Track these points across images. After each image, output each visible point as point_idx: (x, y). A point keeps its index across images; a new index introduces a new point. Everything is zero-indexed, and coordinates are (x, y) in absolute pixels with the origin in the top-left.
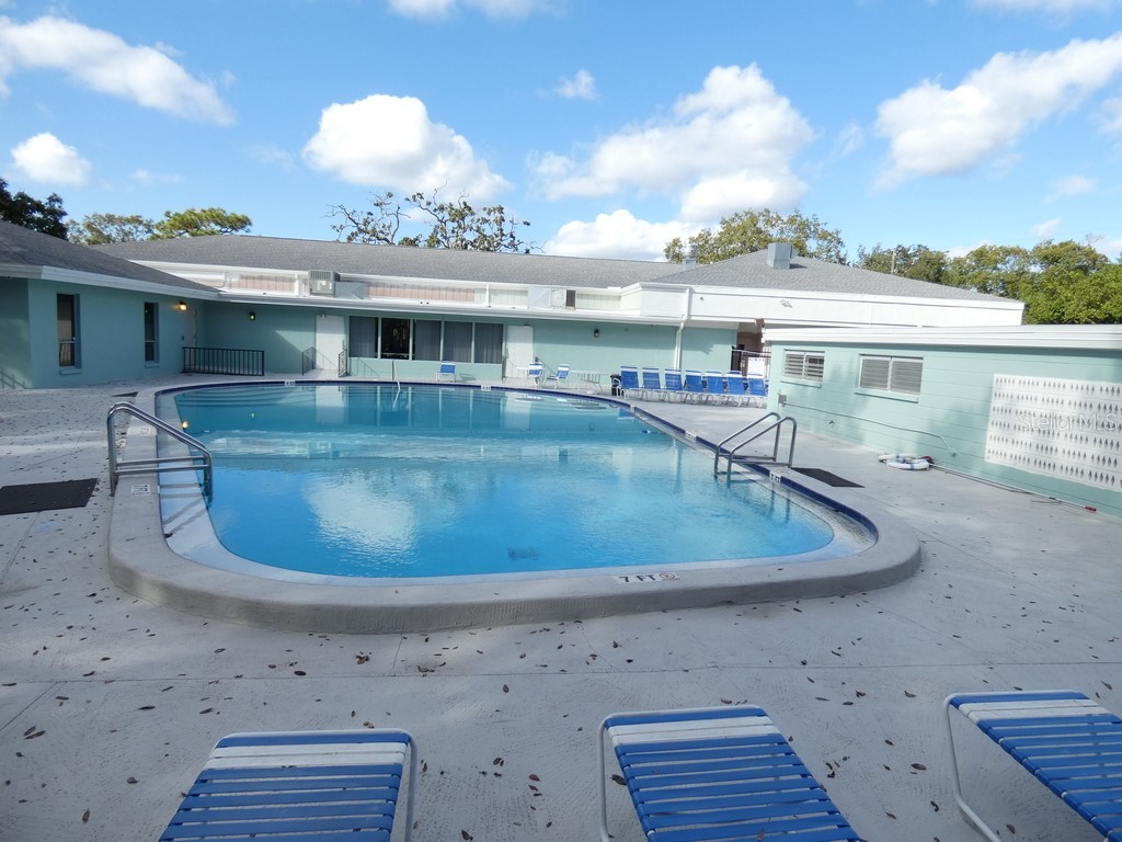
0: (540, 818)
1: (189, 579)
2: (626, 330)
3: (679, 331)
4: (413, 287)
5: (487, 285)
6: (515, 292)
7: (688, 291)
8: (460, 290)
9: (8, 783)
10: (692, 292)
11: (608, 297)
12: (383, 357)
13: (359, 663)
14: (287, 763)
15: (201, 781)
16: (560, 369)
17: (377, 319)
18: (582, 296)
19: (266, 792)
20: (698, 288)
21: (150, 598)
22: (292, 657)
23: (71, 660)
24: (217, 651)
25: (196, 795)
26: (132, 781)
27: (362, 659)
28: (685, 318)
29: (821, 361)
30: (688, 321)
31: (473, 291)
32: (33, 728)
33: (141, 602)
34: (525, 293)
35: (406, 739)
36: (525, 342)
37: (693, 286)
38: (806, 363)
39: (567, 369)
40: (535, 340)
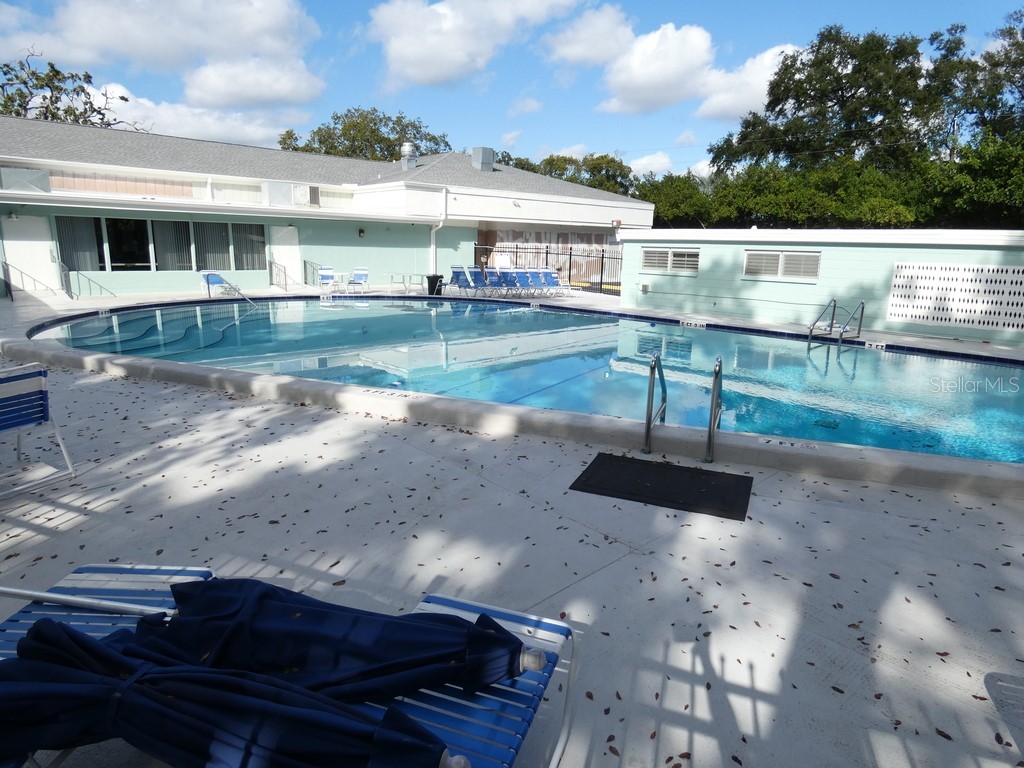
2: (388, 229)
3: (433, 231)
4: (107, 177)
5: (210, 178)
6: (241, 187)
7: (444, 190)
8: (173, 183)
10: (447, 192)
11: (341, 195)
12: (114, 269)
16: (356, 272)
17: (97, 221)
18: (328, 194)
20: (452, 189)
28: (443, 217)
29: (696, 255)
30: (446, 220)
31: (190, 184)
34: (257, 189)
36: (290, 244)
37: (449, 187)
38: (670, 258)
39: (366, 272)
40: (301, 242)
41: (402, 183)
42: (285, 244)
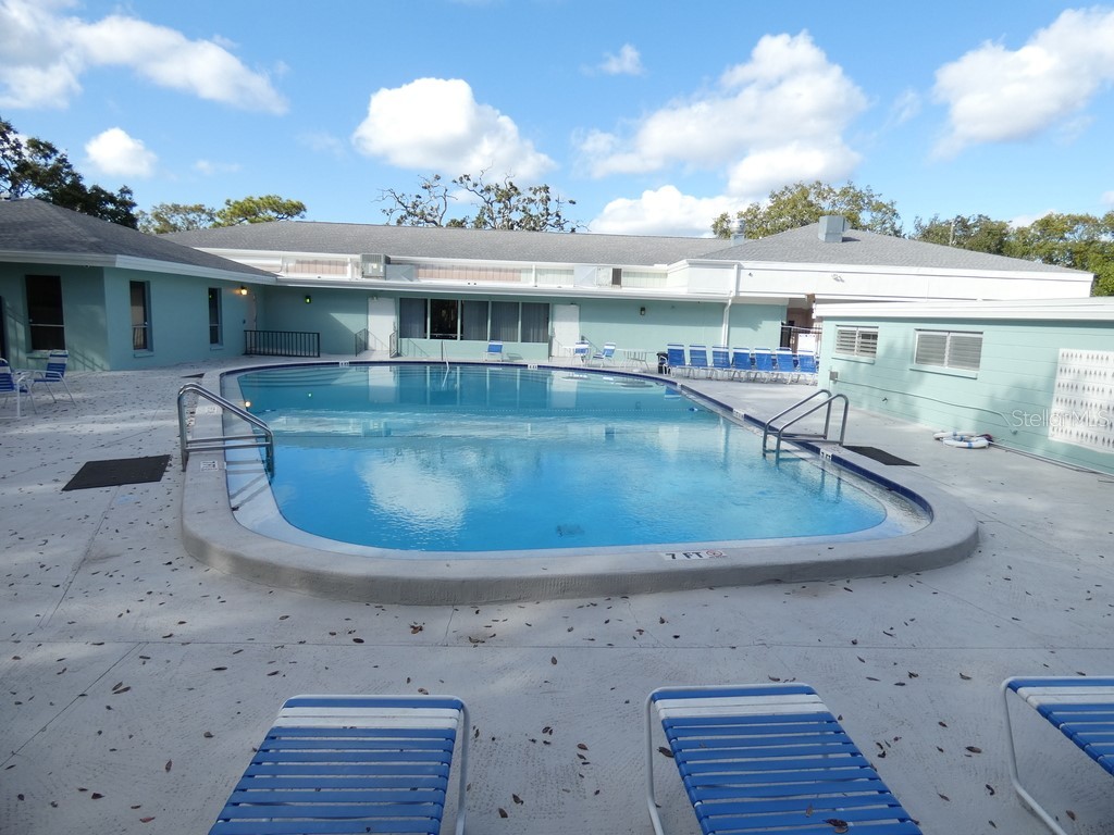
0: (589, 785)
1: (255, 550)
2: (673, 307)
3: (727, 308)
4: (460, 268)
5: (534, 265)
6: (561, 272)
7: (736, 267)
8: (506, 270)
9: (100, 733)
10: (740, 268)
11: (655, 275)
12: (432, 337)
13: (413, 633)
14: (349, 724)
15: (271, 738)
16: (606, 347)
17: (426, 300)
18: (628, 274)
19: (330, 751)
20: (747, 264)
21: (220, 568)
22: (350, 625)
23: (152, 622)
24: (282, 618)
25: (267, 751)
26: (209, 736)
27: (416, 629)
28: (733, 294)
29: (875, 337)
30: (737, 297)
31: (520, 271)
32: (120, 684)
33: (212, 571)
34: (570, 272)
35: (459, 706)
36: (571, 320)
37: (741, 262)
38: (858, 340)
39: (613, 348)
40: (580, 320)
41: (684, 261)
42: (566, 320)
